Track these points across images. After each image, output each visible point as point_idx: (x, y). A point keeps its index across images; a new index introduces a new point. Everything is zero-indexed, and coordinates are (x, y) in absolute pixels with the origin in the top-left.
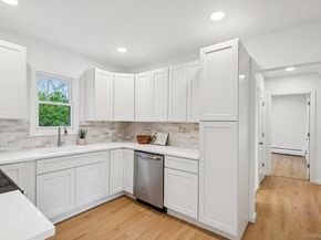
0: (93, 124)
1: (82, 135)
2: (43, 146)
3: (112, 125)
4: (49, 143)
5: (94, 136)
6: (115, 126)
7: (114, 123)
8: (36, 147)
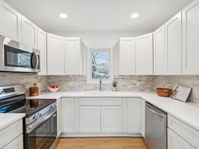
0: (123, 77)
1: (115, 85)
2: (93, 90)
3: (140, 78)
4: (96, 88)
5: (124, 86)
6: (142, 78)
7: (141, 76)
8: (90, 90)
